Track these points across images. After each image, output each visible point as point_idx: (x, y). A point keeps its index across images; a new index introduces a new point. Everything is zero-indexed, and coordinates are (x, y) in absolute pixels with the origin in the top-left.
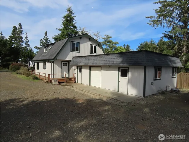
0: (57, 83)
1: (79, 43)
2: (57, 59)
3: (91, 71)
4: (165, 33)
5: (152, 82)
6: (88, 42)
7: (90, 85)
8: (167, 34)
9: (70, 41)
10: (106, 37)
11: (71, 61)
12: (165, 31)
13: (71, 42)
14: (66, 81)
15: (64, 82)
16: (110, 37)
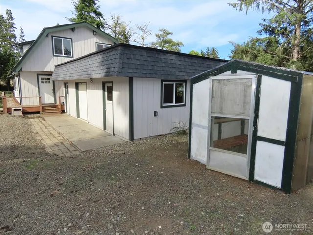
0: (20, 113)
1: (72, 39)
2: (21, 69)
3: (79, 91)
4: (264, 23)
5: (155, 112)
6: (90, 38)
7: (78, 117)
8: (267, 24)
9: (47, 36)
10: (161, 33)
11: (52, 72)
12: (264, 20)
13: (52, 36)
14: (43, 110)
15: (39, 112)
16: (169, 33)
